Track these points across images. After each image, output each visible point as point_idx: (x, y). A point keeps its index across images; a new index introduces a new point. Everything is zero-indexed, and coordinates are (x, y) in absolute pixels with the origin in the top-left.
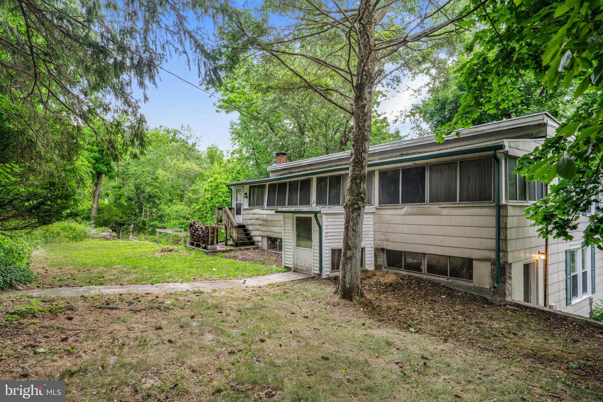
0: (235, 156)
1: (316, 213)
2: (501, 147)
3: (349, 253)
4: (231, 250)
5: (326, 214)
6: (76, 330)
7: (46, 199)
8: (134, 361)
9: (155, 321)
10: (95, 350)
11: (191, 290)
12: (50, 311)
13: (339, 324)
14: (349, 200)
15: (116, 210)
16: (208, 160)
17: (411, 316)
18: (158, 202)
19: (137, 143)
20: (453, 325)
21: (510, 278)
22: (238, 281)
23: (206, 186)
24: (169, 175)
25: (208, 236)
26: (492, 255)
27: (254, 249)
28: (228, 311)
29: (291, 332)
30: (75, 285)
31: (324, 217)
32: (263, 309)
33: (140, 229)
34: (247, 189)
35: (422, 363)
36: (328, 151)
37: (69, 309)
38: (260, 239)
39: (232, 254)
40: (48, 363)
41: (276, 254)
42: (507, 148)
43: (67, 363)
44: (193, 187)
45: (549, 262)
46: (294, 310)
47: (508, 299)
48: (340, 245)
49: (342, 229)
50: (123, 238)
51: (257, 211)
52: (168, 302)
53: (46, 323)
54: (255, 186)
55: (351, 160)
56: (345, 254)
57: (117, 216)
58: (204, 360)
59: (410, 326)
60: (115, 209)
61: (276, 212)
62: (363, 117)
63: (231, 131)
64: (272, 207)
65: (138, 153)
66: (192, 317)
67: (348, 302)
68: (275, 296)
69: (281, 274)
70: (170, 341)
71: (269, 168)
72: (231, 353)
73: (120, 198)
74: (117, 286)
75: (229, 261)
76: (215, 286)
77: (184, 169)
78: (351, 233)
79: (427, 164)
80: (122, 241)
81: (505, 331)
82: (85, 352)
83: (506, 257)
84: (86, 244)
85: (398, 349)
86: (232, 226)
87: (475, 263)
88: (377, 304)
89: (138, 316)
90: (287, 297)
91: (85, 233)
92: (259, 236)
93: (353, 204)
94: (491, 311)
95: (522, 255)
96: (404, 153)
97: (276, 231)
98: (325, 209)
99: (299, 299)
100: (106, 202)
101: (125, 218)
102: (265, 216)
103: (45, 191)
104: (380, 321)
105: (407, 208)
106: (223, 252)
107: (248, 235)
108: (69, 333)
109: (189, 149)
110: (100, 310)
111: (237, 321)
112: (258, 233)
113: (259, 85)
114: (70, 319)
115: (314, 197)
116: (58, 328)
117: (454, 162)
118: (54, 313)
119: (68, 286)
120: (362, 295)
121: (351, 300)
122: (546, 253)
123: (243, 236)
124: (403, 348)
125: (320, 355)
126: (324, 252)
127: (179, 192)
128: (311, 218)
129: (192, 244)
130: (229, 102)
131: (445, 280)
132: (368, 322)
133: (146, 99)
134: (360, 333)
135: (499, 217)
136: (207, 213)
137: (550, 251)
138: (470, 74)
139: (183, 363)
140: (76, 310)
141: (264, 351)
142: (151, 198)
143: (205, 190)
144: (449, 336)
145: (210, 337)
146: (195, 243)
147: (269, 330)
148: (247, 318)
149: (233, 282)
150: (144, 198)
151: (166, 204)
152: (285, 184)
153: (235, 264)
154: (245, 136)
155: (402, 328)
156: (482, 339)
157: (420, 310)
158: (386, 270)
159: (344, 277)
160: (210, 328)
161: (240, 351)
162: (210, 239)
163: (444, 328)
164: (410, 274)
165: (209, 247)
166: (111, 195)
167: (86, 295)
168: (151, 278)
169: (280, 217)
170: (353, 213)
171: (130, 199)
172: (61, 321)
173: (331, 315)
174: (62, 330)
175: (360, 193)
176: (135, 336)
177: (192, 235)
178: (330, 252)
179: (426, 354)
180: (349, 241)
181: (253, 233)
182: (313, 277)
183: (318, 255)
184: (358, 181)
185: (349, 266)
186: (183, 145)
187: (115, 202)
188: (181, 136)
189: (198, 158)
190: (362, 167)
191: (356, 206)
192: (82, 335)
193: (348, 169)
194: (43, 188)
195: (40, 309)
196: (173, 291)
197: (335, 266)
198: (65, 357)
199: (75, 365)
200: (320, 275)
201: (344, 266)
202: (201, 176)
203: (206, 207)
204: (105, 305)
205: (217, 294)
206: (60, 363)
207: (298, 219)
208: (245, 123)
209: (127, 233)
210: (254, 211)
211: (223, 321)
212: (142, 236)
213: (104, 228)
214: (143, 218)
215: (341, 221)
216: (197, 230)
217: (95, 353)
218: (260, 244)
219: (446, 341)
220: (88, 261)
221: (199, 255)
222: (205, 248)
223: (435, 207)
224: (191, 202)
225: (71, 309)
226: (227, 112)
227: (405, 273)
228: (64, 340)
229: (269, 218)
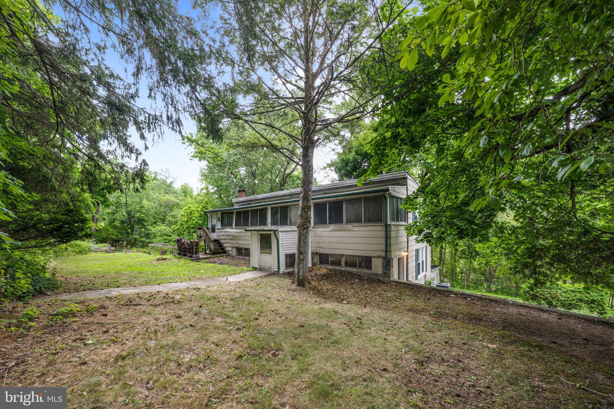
0: (203, 191)
1: (275, 231)
2: (388, 190)
3: (301, 257)
4: (210, 257)
5: (281, 231)
6: (113, 323)
7: (65, 223)
8: (170, 343)
9: (173, 312)
10: (135, 338)
11: (191, 287)
12: (86, 310)
13: (301, 303)
14: (301, 222)
15: (112, 231)
16: (183, 194)
17: (342, 294)
18: (146, 224)
19: (138, 181)
20: (367, 297)
21: (392, 267)
22: (222, 279)
23: (182, 212)
24: (152, 204)
25: (193, 248)
26: (383, 254)
27: (227, 256)
28: (224, 300)
29: (273, 311)
30: (96, 289)
31: (280, 233)
32: (249, 297)
33: (132, 244)
34: (219, 215)
35: (358, 321)
36: (272, 190)
37: (102, 308)
38: (230, 249)
39: (212, 260)
40: (100, 352)
41: (243, 259)
42: (391, 191)
43: (115, 350)
44: (172, 214)
45: (409, 256)
46: (269, 296)
47: (392, 279)
48: (295, 251)
49: (296, 241)
50: (119, 251)
51: (228, 230)
52: (178, 297)
53: (86, 320)
54: (225, 213)
55: (301, 196)
56: (299, 257)
57: (113, 234)
58: (222, 336)
59: (343, 300)
60: (111, 229)
61: (246, 230)
62: (308, 168)
63: (200, 173)
64: (239, 227)
65: (139, 188)
66: (200, 307)
67: (302, 288)
68: (252, 287)
69: (251, 272)
70: (191, 326)
71: (234, 200)
72: (238, 329)
73: (113, 222)
74: (131, 288)
75: (211, 265)
76: (207, 283)
77: (165, 200)
78: (302, 244)
79: (344, 199)
80: (119, 253)
81: (394, 298)
82: (127, 340)
83: (390, 255)
84: (91, 257)
85: (342, 315)
86: (210, 240)
87: (373, 259)
88: (320, 288)
89: (159, 309)
90: (260, 288)
91: (89, 249)
92: (230, 247)
93: (303, 225)
94: (384, 287)
95: (397, 253)
97: (243, 244)
98: (281, 228)
99: (269, 288)
100: (103, 224)
101: (120, 236)
102: (234, 233)
103: (64, 217)
104: (325, 298)
105: (332, 227)
106: (205, 259)
107: (221, 246)
108: (108, 326)
109: (168, 186)
110: (127, 307)
111: (233, 307)
112: (229, 245)
113: (231, 143)
114: (105, 315)
115: (269, 220)
116: (98, 323)
117: (360, 199)
118: (90, 312)
119: (90, 289)
120: (309, 283)
121: (304, 287)
122: (407, 251)
123: (218, 247)
124: (344, 314)
125: (297, 325)
126: (281, 256)
127: (161, 217)
128: (271, 234)
129: (180, 254)
130: (201, 153)
131: (356, 270)
132: (318, 299)
133: (146, 148)
134: (316, 307)
135: (386, 231)
136: (184, 231)
137: (409, 251)
138: (377, 145)
139: (207, 341)
140: (108, 308)
141: (260, 325)
142: (140, 221)
143: (182, 215)
144: (366, 304)
145: (219, 320)
146: (182, 253)
147: (257, 311)
148: (239, 304)
149: (219, 280)
150: (134, 221)
151: (151, 225)
152: (248, 211)
153: (216, 267)
154: (211, 178)
155: (338, 302)
156: (384, 303)
157: (346, 290)
158: (320, 266)
159: (299, 272)
160: (217, 314)
161: (244, 327)
162: (194, 250)
163: (362, 299)
164: (335, 268)
165: (194, 256)
166: (107, 219)
167: (109, 296)
168: (156, 280)
169: (249, 233)
170: (303, 230)
171: (123, 222)
172: (97, 318)
173: (294, 297)
174: (102, 325)
175: (308, 218)
176: (162, 324)
177: (180, 248)
178: (284, 256)
179: (359, 316)
180: (301, 249)
181: (225, 245)
182: (274, 273)
183: (277, 258)
184: (306, 210)
185: (302, 265)
186: (163, 183)
187: (110, 224)
188: (161, 176)
189: (174, 193)
190: (309, 201)
191: (305, 226)
192: (120, 328)
193: (299, 201)
194: (63, 214)
195: (79, 309)
196: (178, 289)
197: (288, 265)
198: (112, 345)
199: (123, 350)
200: (278, 272)
201: (298, 265)
202: (178, 206)
203: (183, 227)
204: (129, 303)
205: (210, 289)
206: (109, 350)
207: (261, 235)
208: (210, 168)
209: (122, 247)
210: (225, 230)
211: (223, 308)
212: (134, 249)
213: (104, 244)
214: (134, 236)
215: (296, 235)
216: (183, 244)
217: (136, 340)
218: (230, 252)
219: (365, 307)
220: (98, 270)
221: (187, 262)
222: (191, 257)
223: (350, 226)
224: (171, 223)
225: (104, 307)
226: (200, 160)
227: (331, 267)
228: (107, 332)
229: (237, 234)
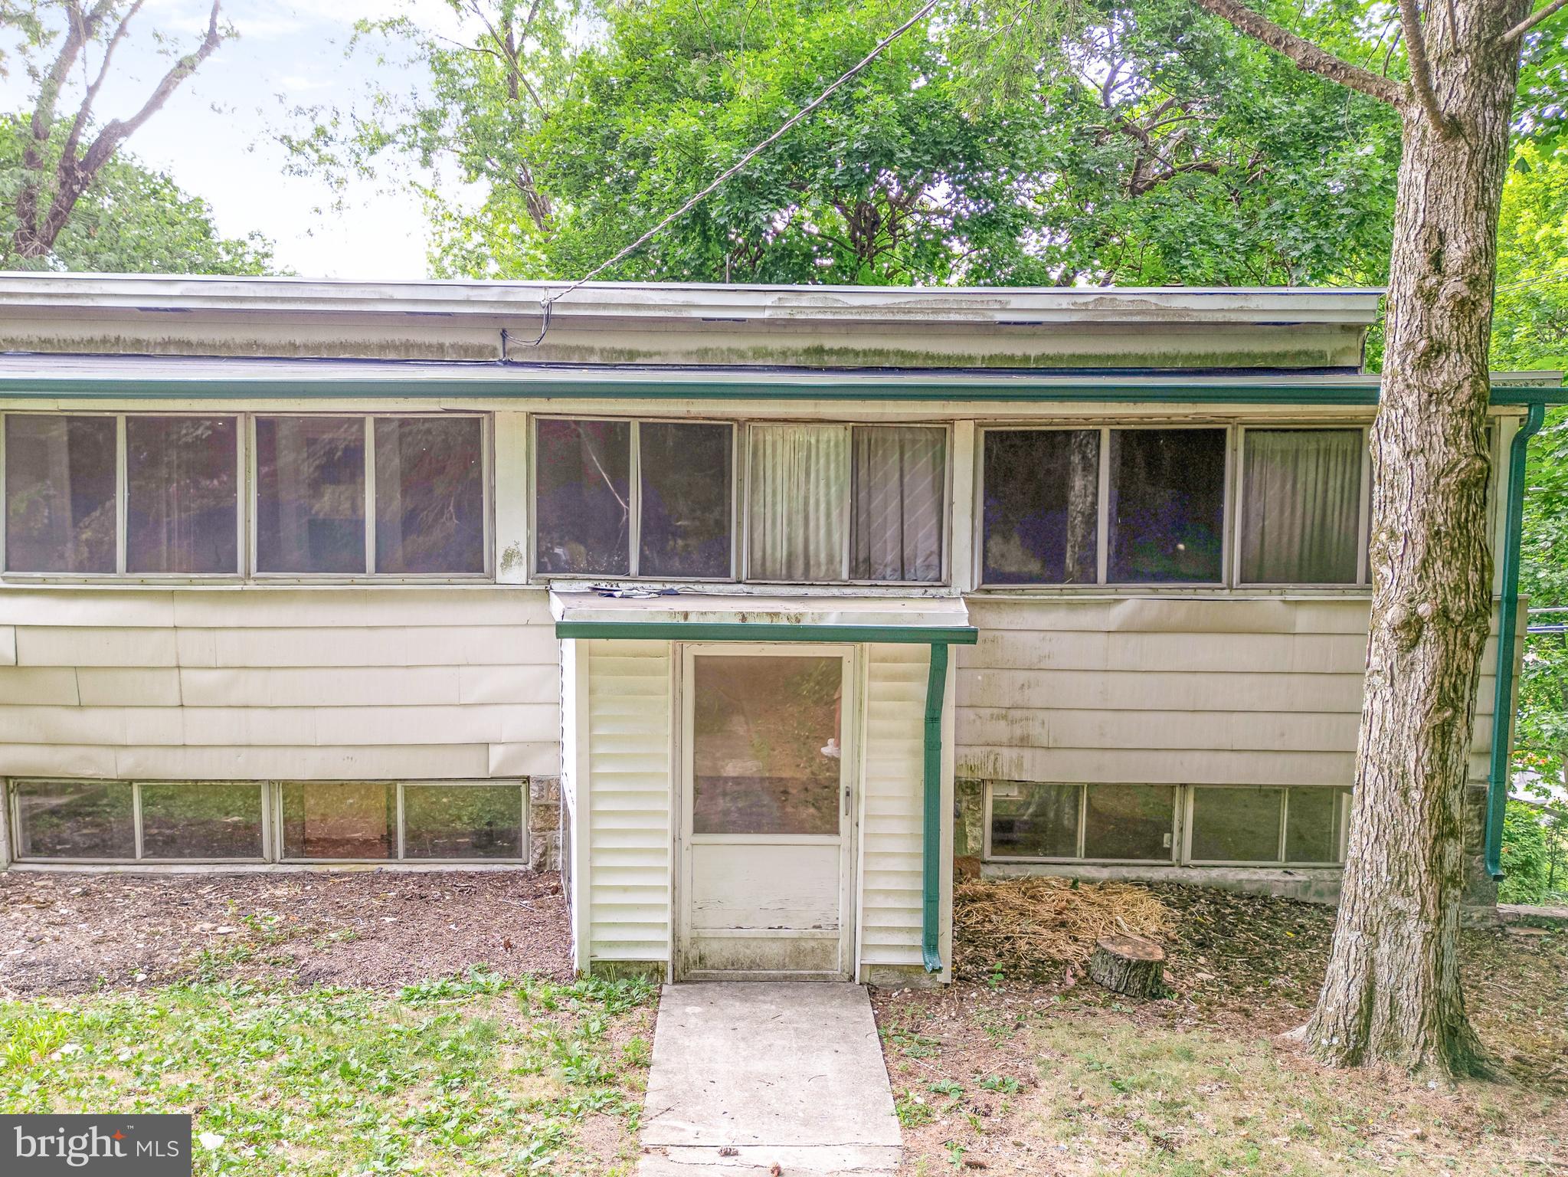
64: (68, 579)
79: (1235, 421)
96: (827, 347)
97: (127, 740)
117: (1345, 430)
131: (1266, 874)
223: (1268, 601)
